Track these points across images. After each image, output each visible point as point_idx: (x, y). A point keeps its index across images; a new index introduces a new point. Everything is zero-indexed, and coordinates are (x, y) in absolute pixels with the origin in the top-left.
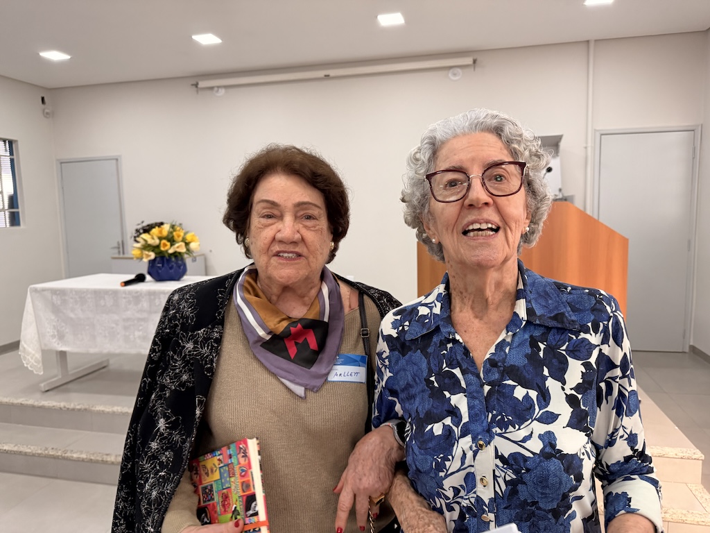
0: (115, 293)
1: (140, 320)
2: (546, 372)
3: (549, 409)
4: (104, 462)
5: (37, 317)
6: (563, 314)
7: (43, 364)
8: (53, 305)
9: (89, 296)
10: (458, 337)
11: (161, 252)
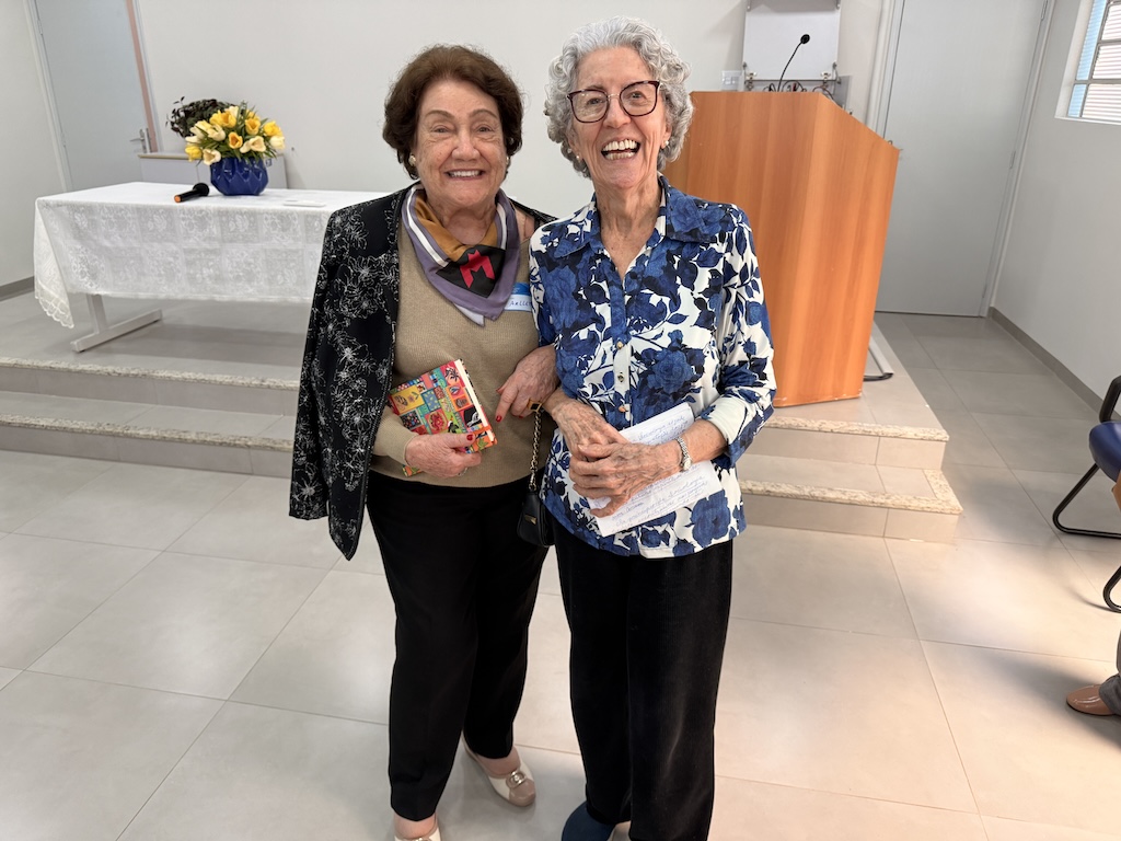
0: (168, 211)
1: (208, 251)
2: (679, 281)
3: (679, 312)
4: (182, 441)
5: (54, 245)
6: (697, 229)
7: (72, 314)
8: (77, 227)
9: (129, 215)
10: (606, 253)
11: (230, 151)
